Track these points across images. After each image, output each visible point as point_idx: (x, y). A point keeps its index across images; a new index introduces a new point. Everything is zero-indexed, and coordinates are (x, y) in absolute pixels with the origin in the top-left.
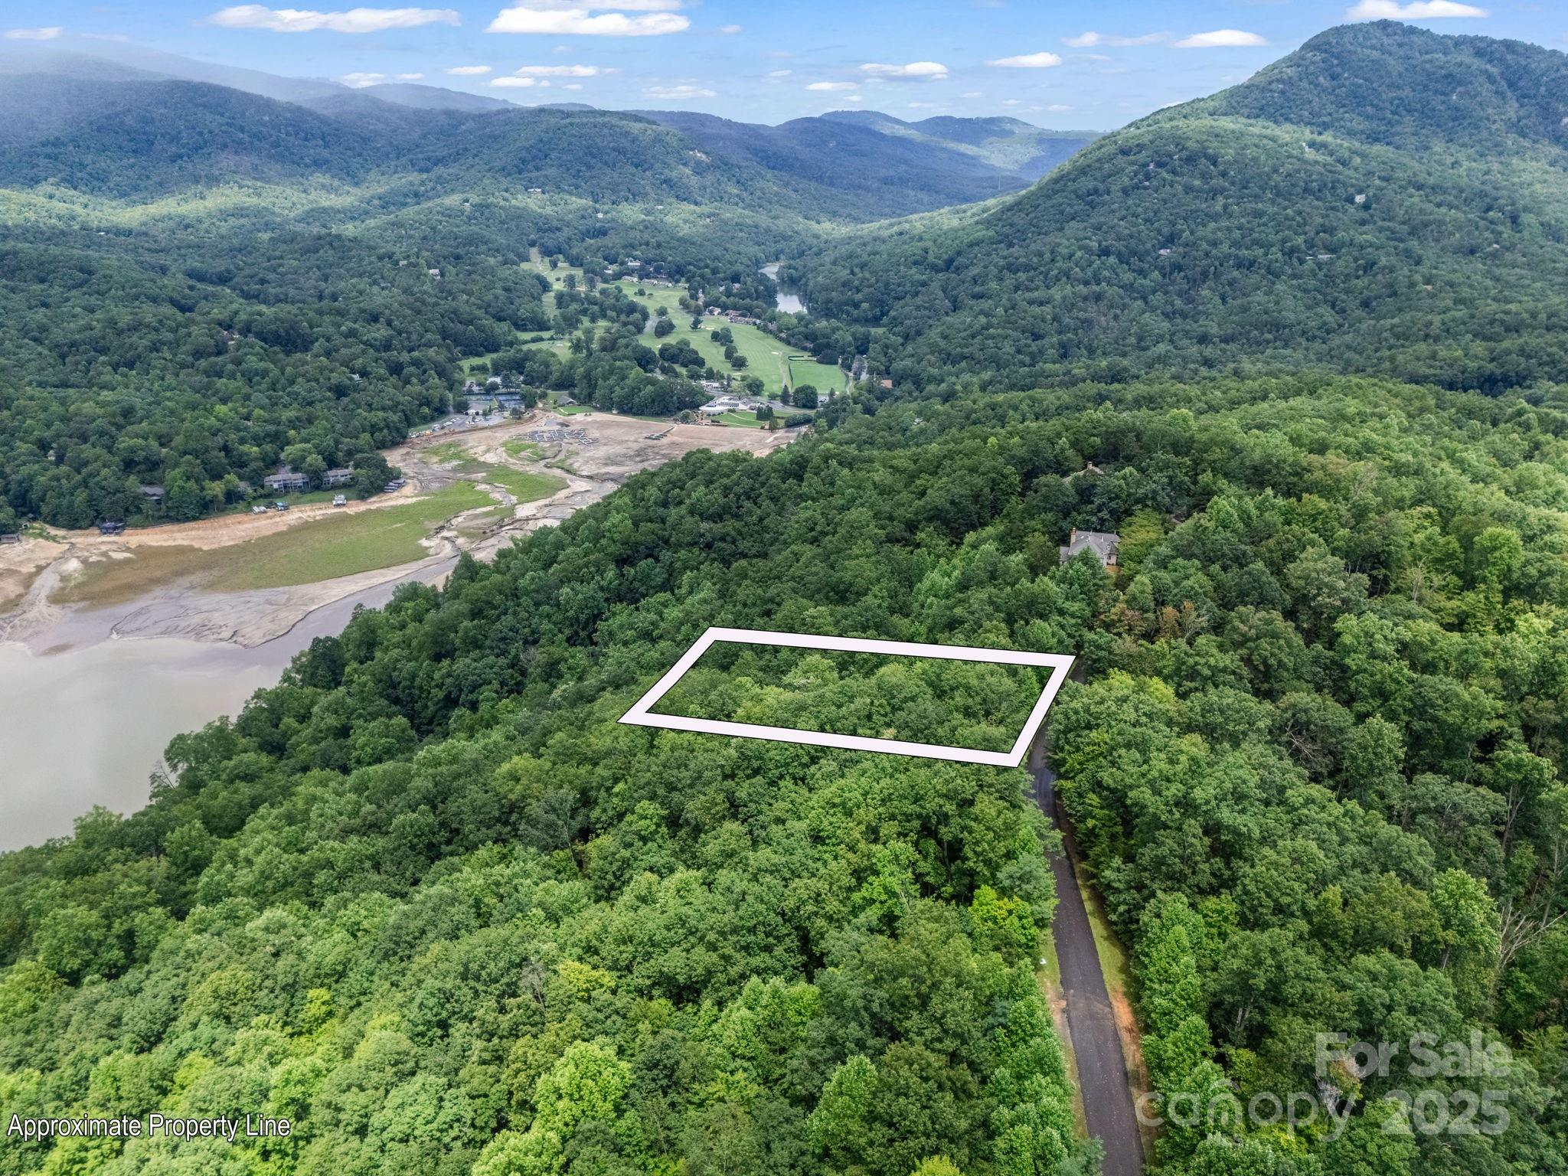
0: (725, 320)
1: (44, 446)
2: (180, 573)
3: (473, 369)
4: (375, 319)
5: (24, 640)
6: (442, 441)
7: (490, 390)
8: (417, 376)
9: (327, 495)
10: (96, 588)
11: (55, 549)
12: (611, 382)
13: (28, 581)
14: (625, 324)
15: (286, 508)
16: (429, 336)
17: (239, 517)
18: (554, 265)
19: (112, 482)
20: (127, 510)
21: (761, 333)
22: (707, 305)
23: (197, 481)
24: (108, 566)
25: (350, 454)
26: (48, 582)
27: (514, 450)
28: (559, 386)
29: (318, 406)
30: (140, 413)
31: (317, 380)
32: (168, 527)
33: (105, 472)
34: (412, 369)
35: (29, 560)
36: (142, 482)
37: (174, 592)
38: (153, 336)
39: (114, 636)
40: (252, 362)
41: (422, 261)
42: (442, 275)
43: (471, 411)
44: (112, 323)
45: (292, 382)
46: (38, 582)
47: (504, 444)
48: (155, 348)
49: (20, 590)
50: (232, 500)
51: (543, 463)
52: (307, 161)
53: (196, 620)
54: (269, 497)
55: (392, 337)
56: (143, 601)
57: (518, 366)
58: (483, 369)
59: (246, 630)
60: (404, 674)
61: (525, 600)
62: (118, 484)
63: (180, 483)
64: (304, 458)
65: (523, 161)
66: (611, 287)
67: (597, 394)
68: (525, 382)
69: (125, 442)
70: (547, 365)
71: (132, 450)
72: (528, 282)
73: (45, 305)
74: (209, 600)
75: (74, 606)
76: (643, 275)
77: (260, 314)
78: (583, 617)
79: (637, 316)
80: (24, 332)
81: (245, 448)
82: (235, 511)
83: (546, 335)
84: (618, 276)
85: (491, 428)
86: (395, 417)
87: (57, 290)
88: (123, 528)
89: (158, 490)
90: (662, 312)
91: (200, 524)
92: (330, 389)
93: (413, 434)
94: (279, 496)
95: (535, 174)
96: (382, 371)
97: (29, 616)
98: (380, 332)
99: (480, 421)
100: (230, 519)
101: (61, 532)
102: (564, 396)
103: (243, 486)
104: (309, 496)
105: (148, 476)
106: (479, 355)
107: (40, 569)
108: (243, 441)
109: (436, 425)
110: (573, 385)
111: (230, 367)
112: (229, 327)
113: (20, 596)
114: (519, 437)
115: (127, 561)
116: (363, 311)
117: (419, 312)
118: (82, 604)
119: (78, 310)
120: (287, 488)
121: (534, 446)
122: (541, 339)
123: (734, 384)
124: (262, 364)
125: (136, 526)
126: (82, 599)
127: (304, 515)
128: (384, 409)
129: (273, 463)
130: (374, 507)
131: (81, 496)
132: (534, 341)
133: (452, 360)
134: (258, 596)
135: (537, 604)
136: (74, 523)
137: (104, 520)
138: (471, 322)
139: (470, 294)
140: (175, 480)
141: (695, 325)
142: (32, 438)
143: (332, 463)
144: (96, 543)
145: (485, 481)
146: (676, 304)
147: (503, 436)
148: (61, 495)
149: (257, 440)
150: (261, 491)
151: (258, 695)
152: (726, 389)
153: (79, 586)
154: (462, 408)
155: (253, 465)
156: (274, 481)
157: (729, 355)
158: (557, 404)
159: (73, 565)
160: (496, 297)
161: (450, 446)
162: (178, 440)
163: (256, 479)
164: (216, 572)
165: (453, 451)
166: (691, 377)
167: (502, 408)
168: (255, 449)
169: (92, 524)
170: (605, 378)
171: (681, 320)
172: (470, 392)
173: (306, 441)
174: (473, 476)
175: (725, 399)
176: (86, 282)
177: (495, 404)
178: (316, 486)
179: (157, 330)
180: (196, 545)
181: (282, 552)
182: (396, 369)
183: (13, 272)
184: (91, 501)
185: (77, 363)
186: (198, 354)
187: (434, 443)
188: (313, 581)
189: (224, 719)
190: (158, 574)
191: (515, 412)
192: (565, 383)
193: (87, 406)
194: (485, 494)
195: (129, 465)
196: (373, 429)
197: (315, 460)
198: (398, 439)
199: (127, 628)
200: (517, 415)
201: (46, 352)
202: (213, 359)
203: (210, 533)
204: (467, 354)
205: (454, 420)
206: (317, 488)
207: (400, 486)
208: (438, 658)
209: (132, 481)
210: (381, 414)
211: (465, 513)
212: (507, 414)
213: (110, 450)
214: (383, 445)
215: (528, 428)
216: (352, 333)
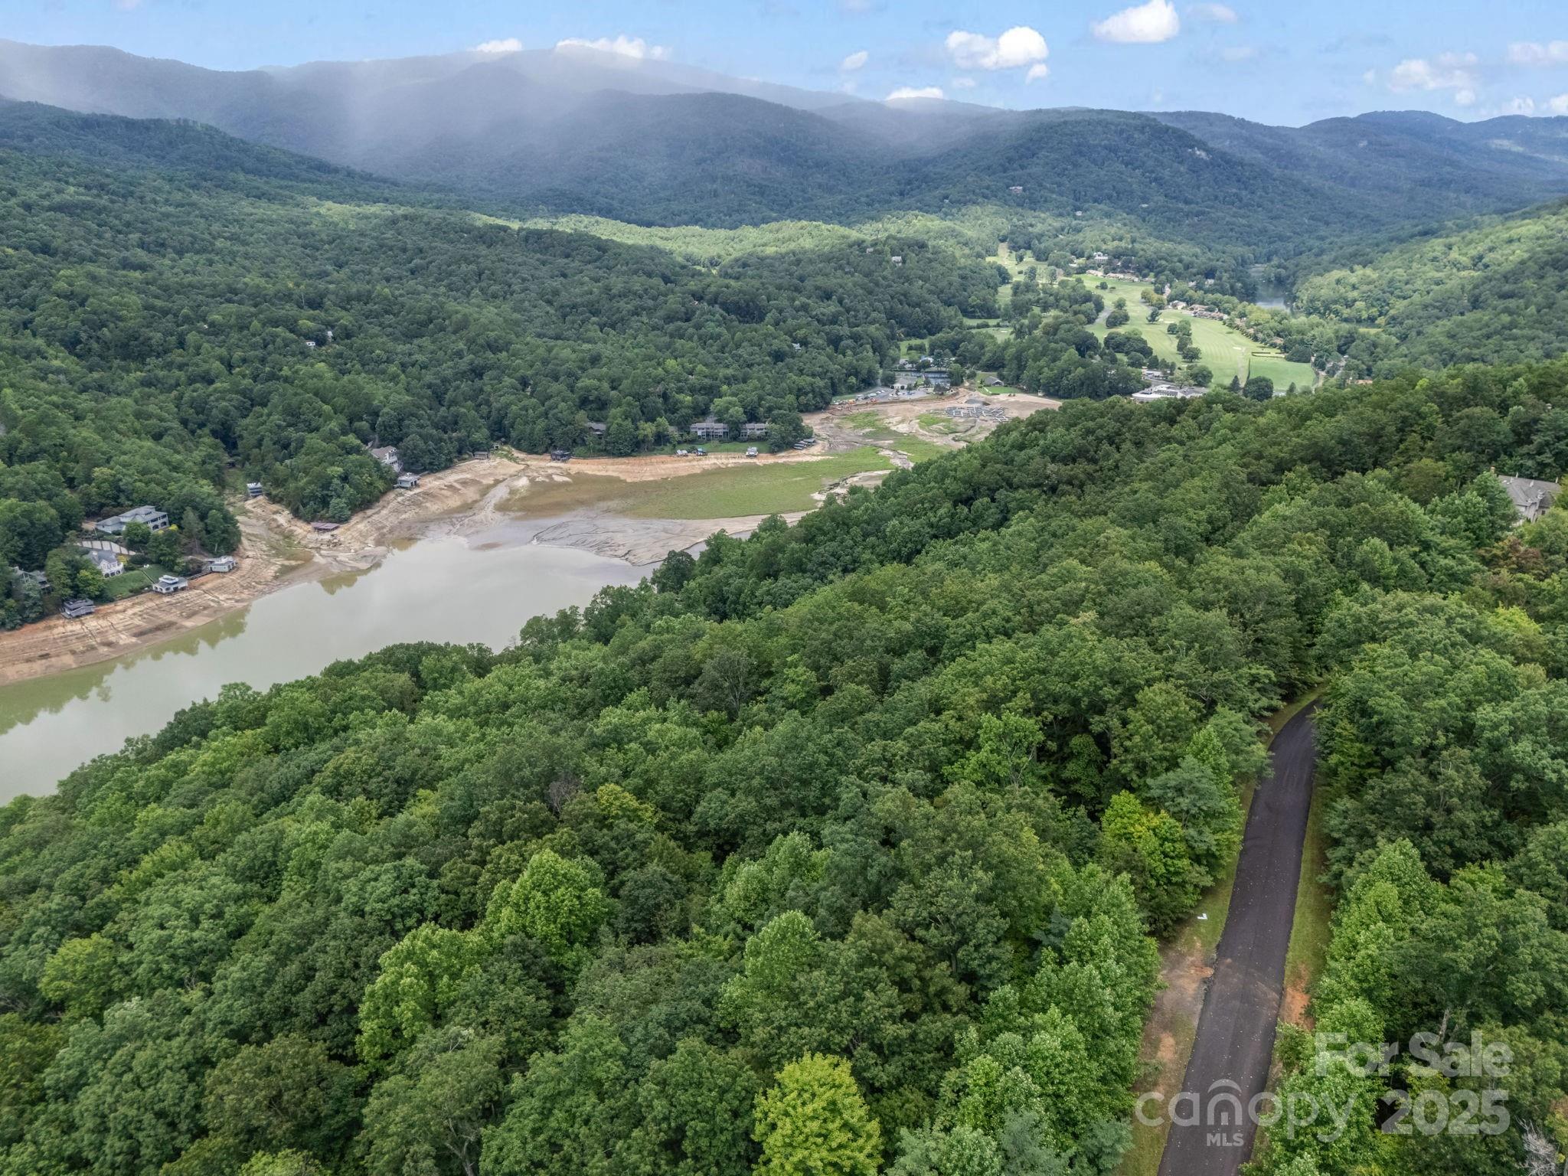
0: (1188, 313)
1: (524, 383)
2: (602, 498)
3: (910, 348)
4: (827, 296)
5: (467, 536)
6: (862, 410)
7: (921, 368)
8: (853, 349)
9: (742, 446)
10: (534, 502)
11: (514, 468)
12: (1042, 363)
13: (485, 491)
14: (1076, 313)
15: (705, 454)
16: (874, 315)
17: (664, 457)
18: (1021, 259)
19: (565, 415)
20: (574, 441)
21: (1226, 329)
22: (1171, 299)
23: (634, 421)
24: (551, 486)
25: (770, 410)
26: (501, 493)
27: (927, 422)
28: (989, 367)
29: (756, 368)
30: (604, 360)
31: (760, 346)
32: (604, 460)
33: (562, 405)
34: (850, 342)
35: (491, 474)
36: (592, 420)
37: (592, 515)
38: (637, 302)
39: (535, 542)
40: (711, 328)
41: (887, 248)
42: (904, 261)
43: (897, 385)
44: (607, 289)
45: (738, 346)
46: (493, 492)
47: (918, 417)
48: (636, 313)
49: (477, 497)
50: (661, 441)
51: (951, 436)
52: (810, 163)
53: (603, 537)
54: (692, 443)
55: (839, 313)
56: (565, 518)
57: (954, 347)
58: (920, 349)
59: (640, 552)
60: (732, 588)
61: (855, 530)
62: (571, 417)
63: (619, 420)
64: (727, 409)
65: (1010, 160)
66: (1072, 279)
67: (1026, 374)
68: (956, 362)
69: (585, 382)
70: (982, 347)
71: (588, 389)
72: (988, 272)
73: (564, 276)
74: (614, 523)
75: (512, 514)
76: (1110, 268)
77: (727, 287)
78: (905, 551)
79: (1090, 305)
80: (541, 296)
81: (681, 397)
82: (662, 451)
83: (992, 322)
84: (1082, 270)
85: (912, 401)
86: (820, 383)
87: (577, 264)
88: (569, 456)
89: (602, 427)
90: (1120, 305)
91: (631, 460)
92: (770, 354)
93: (836, 401)
94: (701, 444)
95: (1020, 172)
96: (820, 342)
97: (477, 518)
98: (831, 308)
99: (904, 395)
100: (656, 459)
101: (522, 455)
102: (993, 377)
103: (673, 431)
104: (728, 446)
105: (597, 414)
106: (922, 337)
107: (497, 482)
108: (680, 390)
109: (861, 396)
110: (1003, 366)
111: (691, 330)
112: (700, 299)
113: (476, 502)
114: (936, 412)
115: (565, 484)
116: (817, 288)
117: (871, 293)
118: (519, 514)
119: (587, 279)
120: (709, 436)
121: (948, 421)
122: (987, 326)
123: (1177, 373)
124: (718, 330)
125: (579, 456)
126: (520, 510)
127: (719, 462)
128: (813, 375)
129: (702, 413)
130: (781, 461)
131: (541, 424)
132: (978, 327)
133: (892, 337)
134: (658, 524)
135: (866, 535)
136: (532, 449)
137: (555, 448)
138: (918, 305)
139: (926, 280)
140: (615, 418)
141: (1153, 318)
142: (518, 374)
143: (753, 417)
144: (546, 467)
145: (889, 448)
146: (1138, 296)
147: (921, 409)
148: (526, 423)
149: (693, 391)
150: (686, 437)
151: (605, 592)
152: (1166, 379)
153: (523, 498)
154: (889, 382)
155: (684, 411)
156: (699, 428)
157: (1181, 348)
158: (984, 384)
159: (523, 482)
160: (951, 284)
161: (868, 414)
162: (626, 383)
163: (683, 425)
164: (631, 501)
165: (870, 419)
166: (1132, 365)
167: (927, 383)
168: (689, 398)
169: (546, 451)
170: (1036, 359)
171: (1138, 311)
172: (902, 369)
173: (734, 395)
174: (881, 443)
175: (1164, 387)
176: (599, 258)
177: (921, 381)
178: (734, 436)
179: (641, 297)
180: (622, 477)
181: (691, 491)
182: (835, 342)
183: (547, 248)
184: (548, 431)
185: (573, 322)
186: (669, 319)
187: (855, 411)
188: (708, 518)
189: (574, 609)
190: (585, 497)
191: (938, 388)
192: (995, 365)
193: (566, 353)
194: (887, 459)
195: (584, 402)
196: (800, 392)
197: (737, 411)
198: (821, 404)
199: (546, 537)
200: (940, 391)
201: (552, 311)
202: (679, 323)
203: (637, 468)
204: (908, 335)
205: (880, 392)
206: (735, 439)
207: (810, 445)
208: (762, 577)
209: (581, 415)
210: (809, 379)
211: (863, 474)
212: (931, 390)
213: (572, 389)
214: (807, 409)
215: (947, 404)
216: (804, 308)
